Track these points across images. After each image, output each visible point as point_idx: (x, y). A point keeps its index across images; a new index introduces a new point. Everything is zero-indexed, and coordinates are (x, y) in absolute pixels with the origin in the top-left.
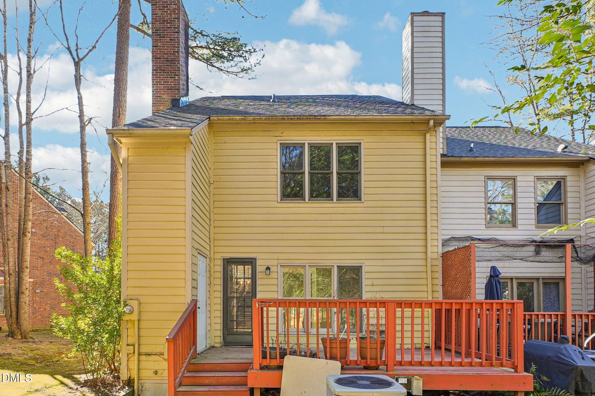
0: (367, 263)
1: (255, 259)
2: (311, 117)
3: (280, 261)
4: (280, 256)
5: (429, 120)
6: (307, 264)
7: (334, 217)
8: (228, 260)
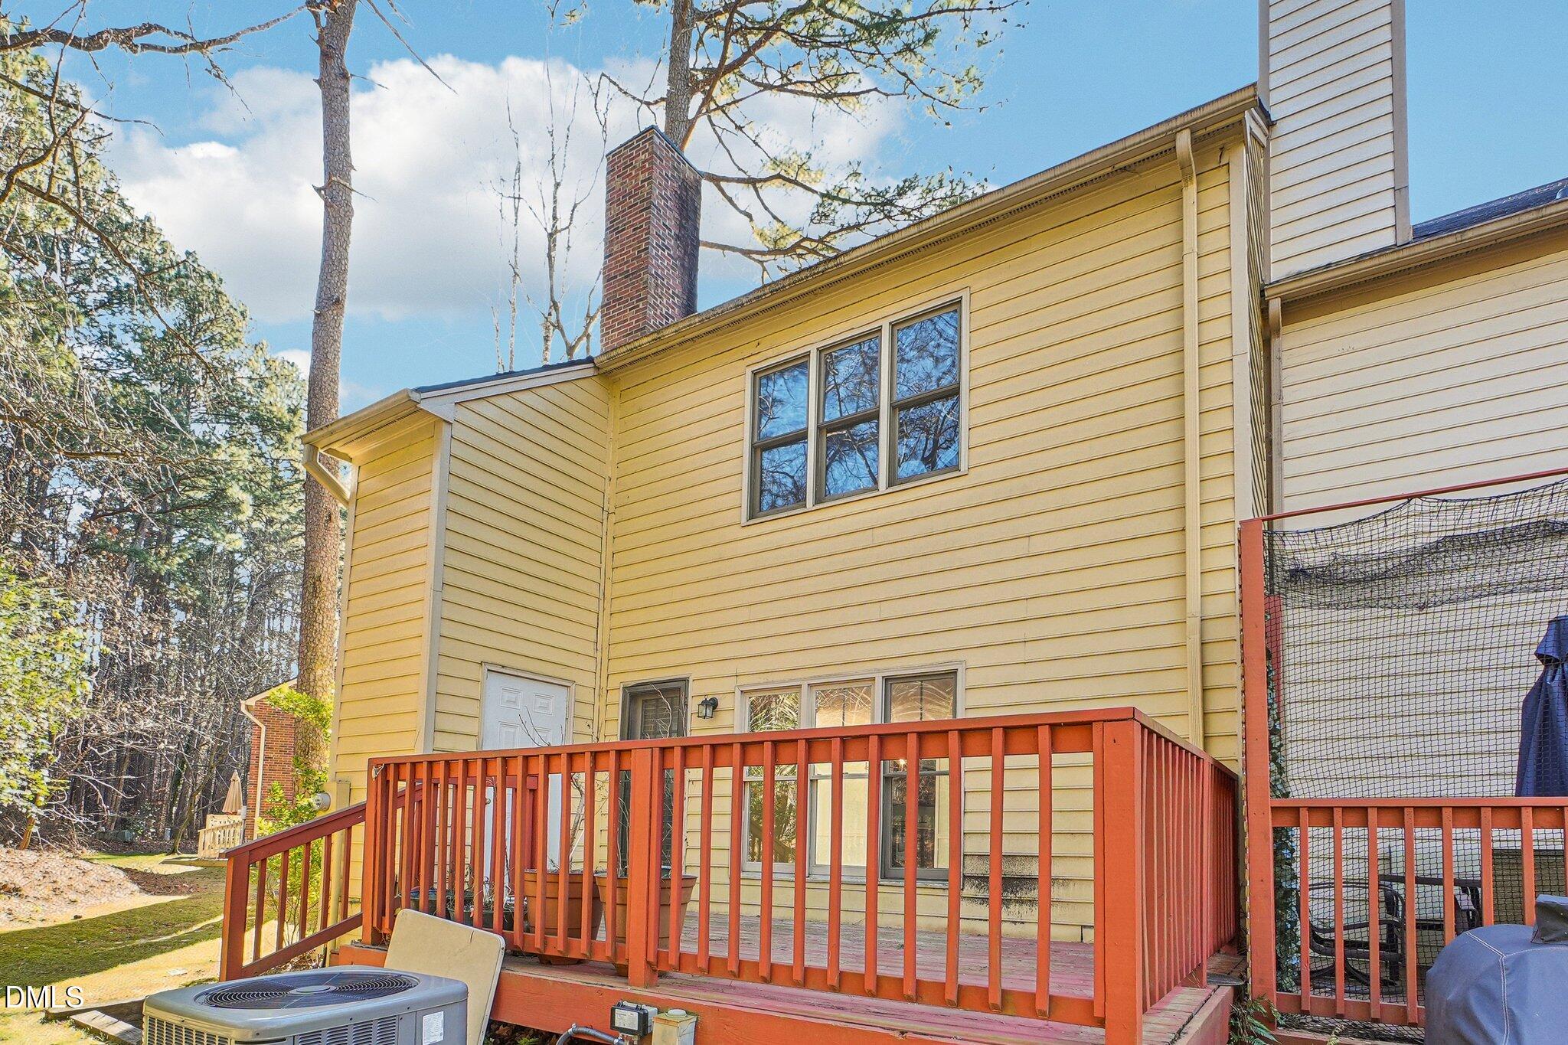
0: (973, 658)
1: (686, 680)
2: (803, 275)
3: (743, 680)
4: (744, 667)
5: (1171, 137)
6: (805, 679)
7: (880, 535)
8: (634, 690)
